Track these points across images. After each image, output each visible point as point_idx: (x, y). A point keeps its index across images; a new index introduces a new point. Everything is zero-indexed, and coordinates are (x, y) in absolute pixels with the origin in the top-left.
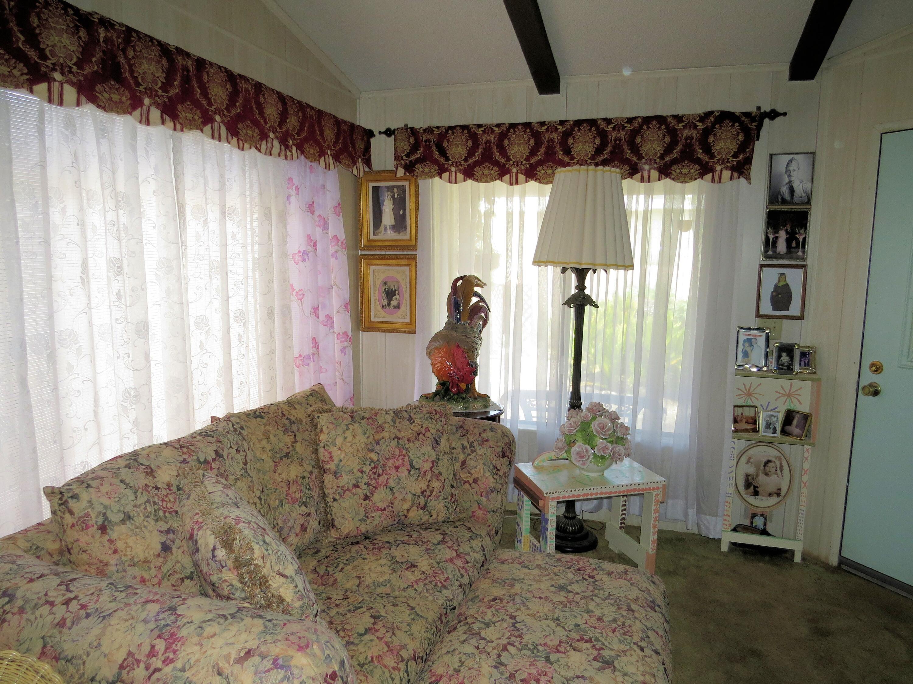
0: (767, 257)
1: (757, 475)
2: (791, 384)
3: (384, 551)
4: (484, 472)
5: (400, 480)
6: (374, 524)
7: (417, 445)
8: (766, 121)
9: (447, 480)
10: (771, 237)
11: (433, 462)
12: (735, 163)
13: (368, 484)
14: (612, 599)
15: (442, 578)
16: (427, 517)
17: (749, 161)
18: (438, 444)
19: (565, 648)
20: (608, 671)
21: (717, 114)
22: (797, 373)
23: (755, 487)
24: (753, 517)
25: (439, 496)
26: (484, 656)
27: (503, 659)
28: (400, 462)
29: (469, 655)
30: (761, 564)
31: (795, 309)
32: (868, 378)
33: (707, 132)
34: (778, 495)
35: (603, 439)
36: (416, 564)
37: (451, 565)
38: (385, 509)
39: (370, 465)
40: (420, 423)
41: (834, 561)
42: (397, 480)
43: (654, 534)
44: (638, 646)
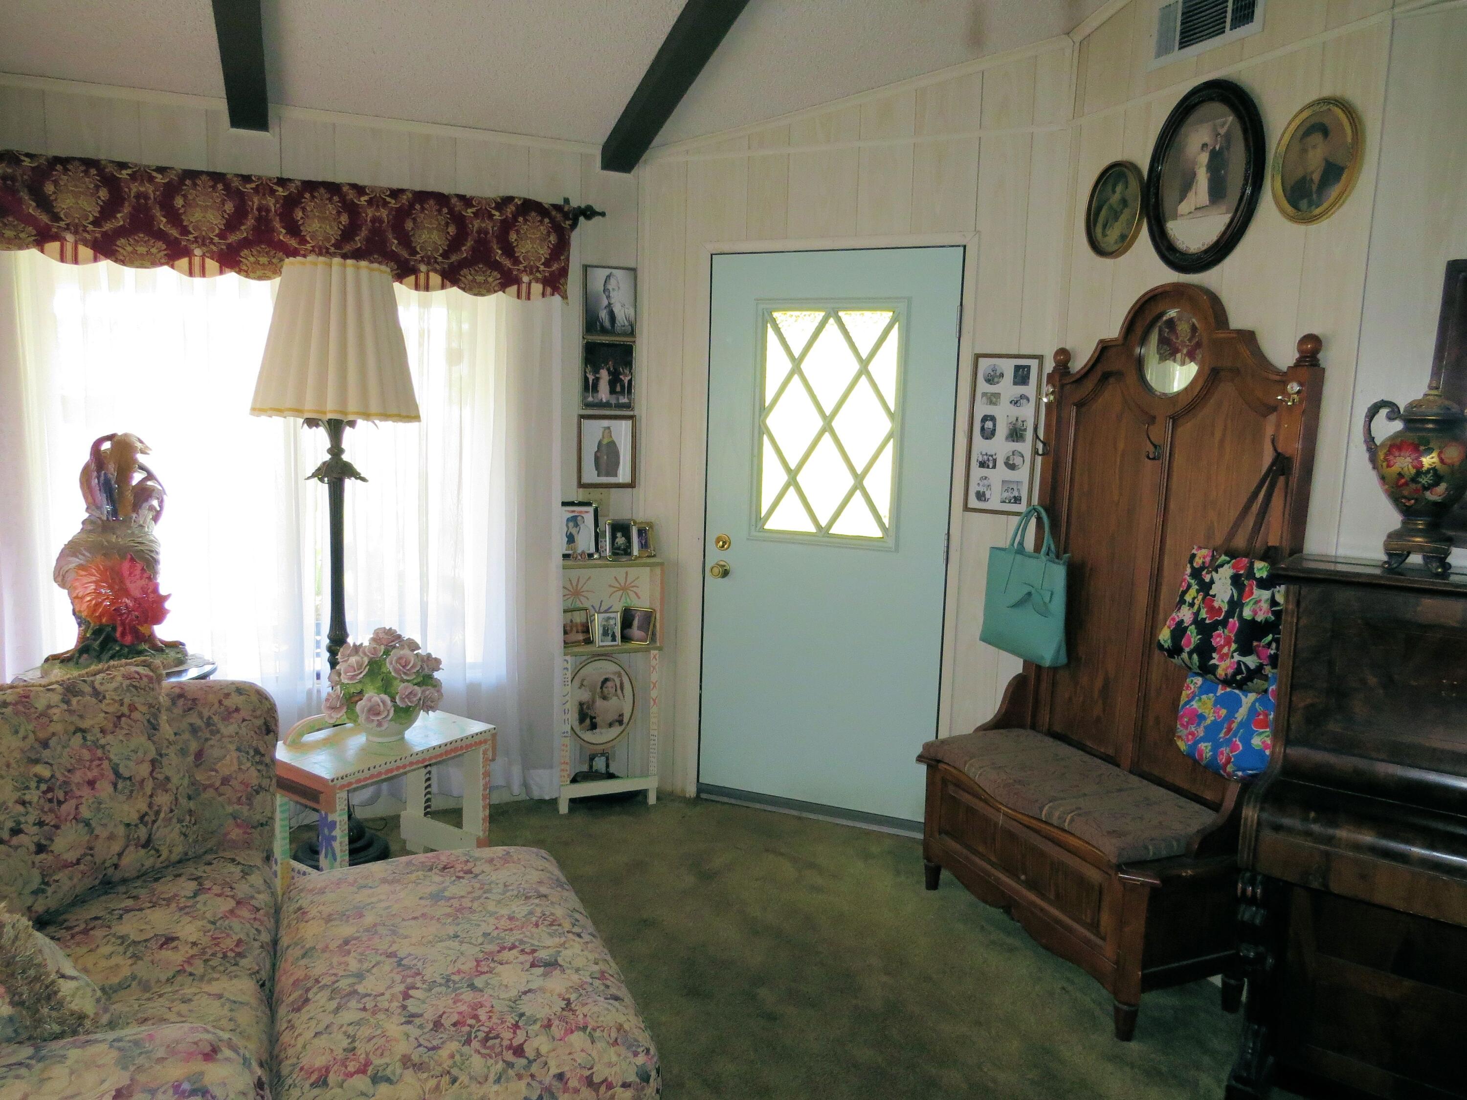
0: (588, 405)
1: (594, 702)
2: (627, 573)
3: (98, 933)
4: (240, 763)
5: (100, 803)
6: (60, 895)
7: (121, 737)
8: (582, 219)
9: (181, 788)
10: (591, 378)
11: (153, 762)
12: (547, 274)
13: (41, 824)
14: (513, 890)
15: (229, 943)
16: (152, 860)
17: (564, 272)
18: (155, 729)
19: (488, 966)
20: (557, 972)
21: (519, 203)
22: (637, 558)
23: (592, 718)
24: (592, 759)
25: (170, 819)
26: (381, 1016)
27: (412, 1009)
28: (95, 772)
29: (358, 1023)
30: (613, 818)
31: (623, 475)
32: (715, 556)
33: (507, 226)
34: (621, 722)
35: (408, 681)
36: (174, 935)
37: (235, 919)
38: (78, 862)
39: (38, 788)
40: (117, 698)
41: (691, 791)
42: (96, 805)
43: (484, 810)
44: (574, 933)
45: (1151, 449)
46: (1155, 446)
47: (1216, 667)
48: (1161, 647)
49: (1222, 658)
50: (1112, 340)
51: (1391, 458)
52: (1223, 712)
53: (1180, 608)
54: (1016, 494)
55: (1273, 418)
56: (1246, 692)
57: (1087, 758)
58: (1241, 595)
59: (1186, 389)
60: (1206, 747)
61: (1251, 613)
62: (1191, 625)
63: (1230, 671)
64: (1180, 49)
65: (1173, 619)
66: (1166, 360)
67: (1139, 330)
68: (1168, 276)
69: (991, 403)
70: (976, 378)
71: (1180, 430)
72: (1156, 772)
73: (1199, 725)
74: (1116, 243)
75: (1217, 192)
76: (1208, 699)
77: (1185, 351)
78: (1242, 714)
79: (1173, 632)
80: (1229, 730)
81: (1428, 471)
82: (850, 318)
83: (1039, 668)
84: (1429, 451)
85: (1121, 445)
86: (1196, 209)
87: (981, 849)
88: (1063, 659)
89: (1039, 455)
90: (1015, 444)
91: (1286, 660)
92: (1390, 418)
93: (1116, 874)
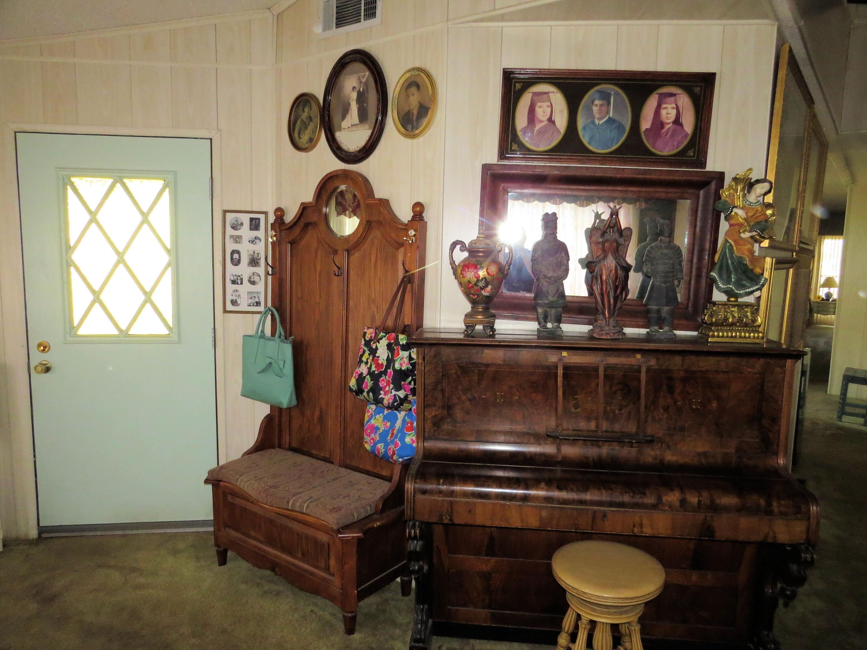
32: (37, 358)
41: (33, 533)
45: (336, 269)
46: (339, 268)
47: (383, 399)
48: (351, 390)
49: (385, 394)
50: (309, 203)
51: (464, 272)
52: (389, 424)
53: (360, 366)
54: (257, 300)
55: (402, 250)
56: (399, 412)
57: (314, 461)
58: (392, 356)
59: (354, 233)
60: (381, 446)
61: (399, 366)
62: (367, 375)
63: (391, 401)
64: (336, 28)
65: (357, 373)
66: (341, 215)
67: (324, 198)
68: (339, 165)
69: (236, 242)
70: (225, 227)
71: (352, 258)
72: (354, 464)
73: (376, 433)
74: (307, 143)
75: (363, 116)
76: (380, 417)
77: (351, 210)
78: (398, 424)
79: (357, 380)
80: (393, 434)
81: (482, 279)
82: (132, 183)
83: (280, 409)
84: (482, 268)
85: (318, 268)
86: (352, 125)
87: (252, 533)
88: (294, 402)
89: (269, 275)
90: (254, 268)
91: (419, 390)
92: (462, 250)
93: (337, 536)
